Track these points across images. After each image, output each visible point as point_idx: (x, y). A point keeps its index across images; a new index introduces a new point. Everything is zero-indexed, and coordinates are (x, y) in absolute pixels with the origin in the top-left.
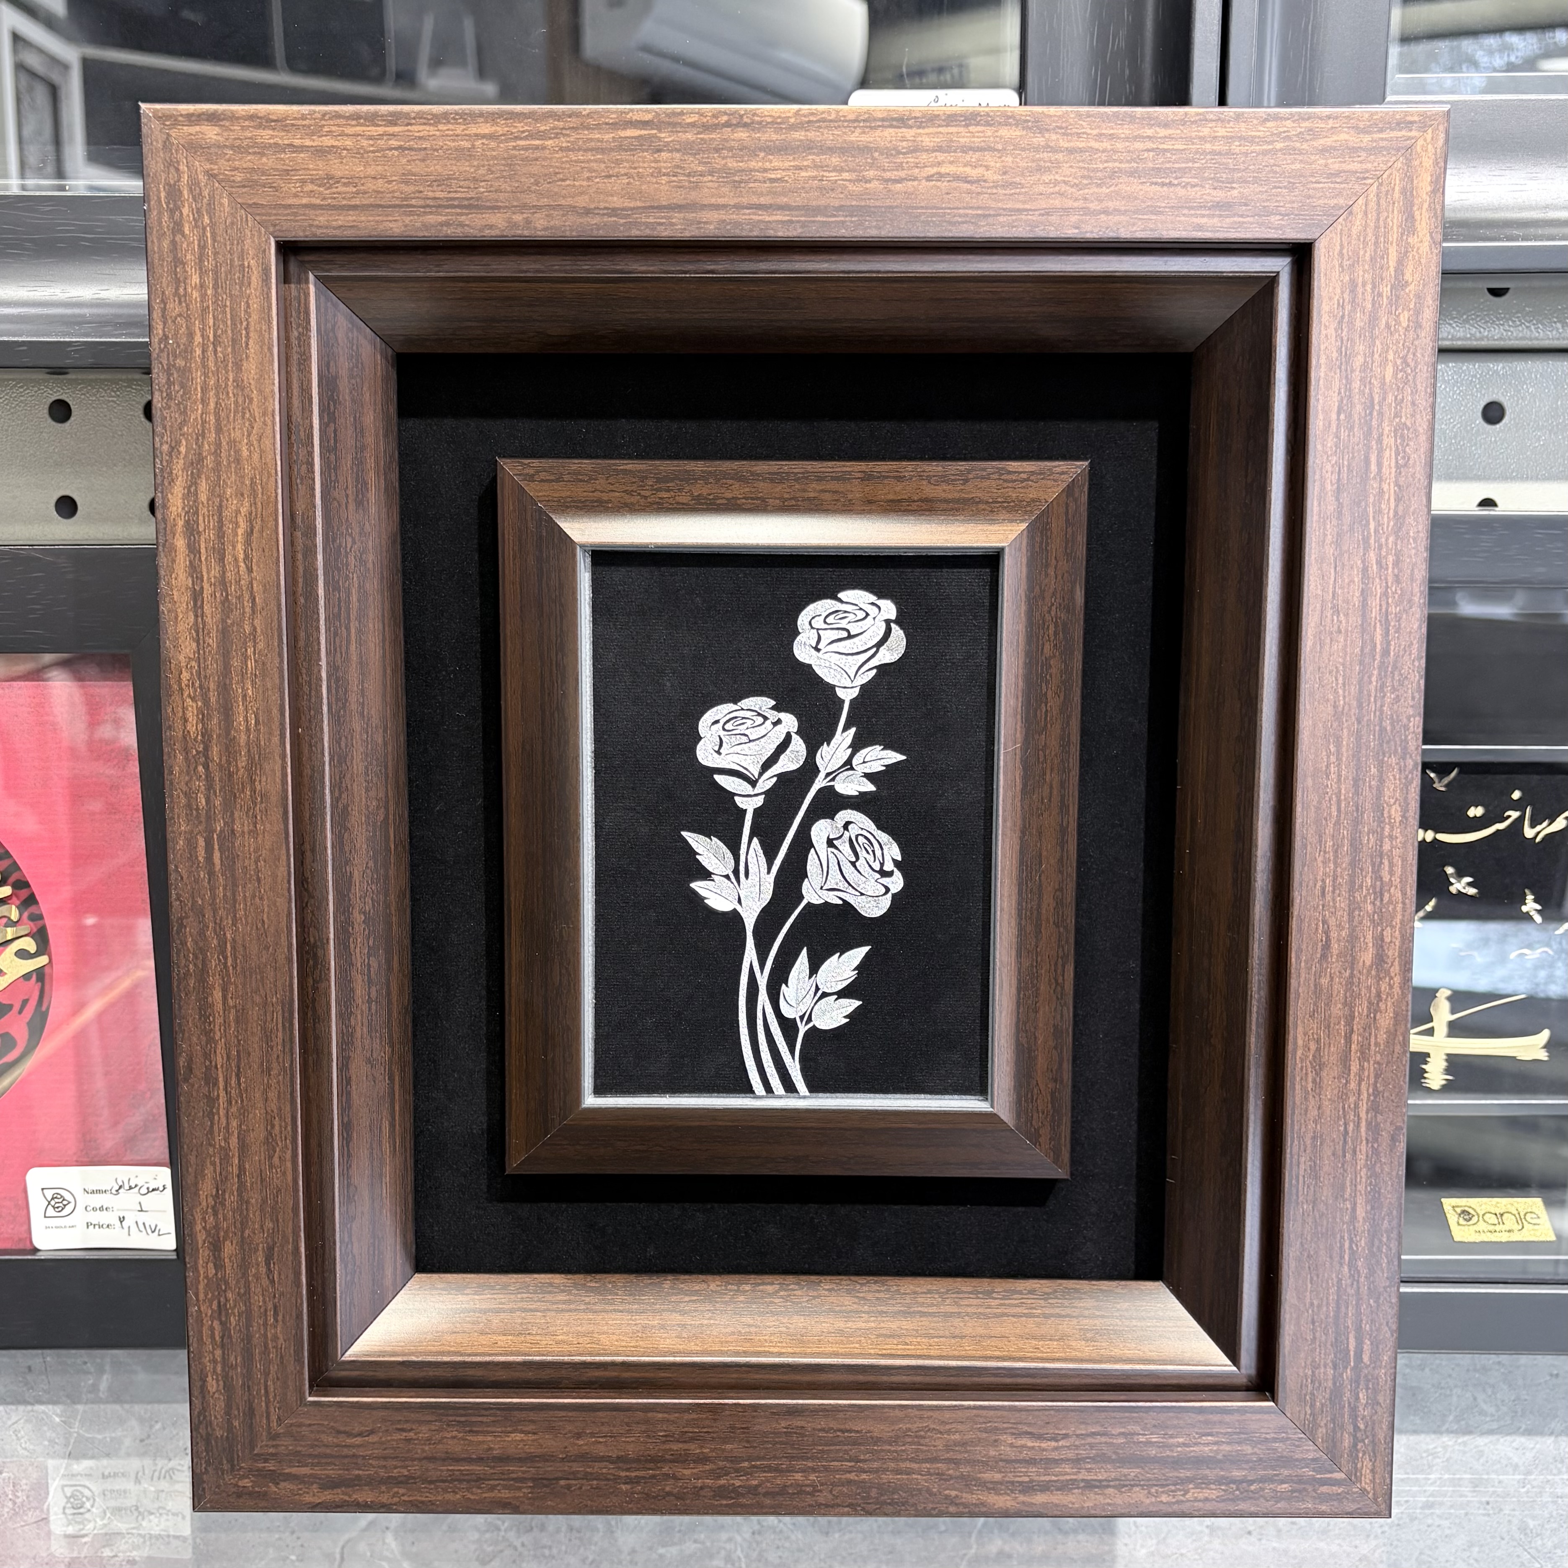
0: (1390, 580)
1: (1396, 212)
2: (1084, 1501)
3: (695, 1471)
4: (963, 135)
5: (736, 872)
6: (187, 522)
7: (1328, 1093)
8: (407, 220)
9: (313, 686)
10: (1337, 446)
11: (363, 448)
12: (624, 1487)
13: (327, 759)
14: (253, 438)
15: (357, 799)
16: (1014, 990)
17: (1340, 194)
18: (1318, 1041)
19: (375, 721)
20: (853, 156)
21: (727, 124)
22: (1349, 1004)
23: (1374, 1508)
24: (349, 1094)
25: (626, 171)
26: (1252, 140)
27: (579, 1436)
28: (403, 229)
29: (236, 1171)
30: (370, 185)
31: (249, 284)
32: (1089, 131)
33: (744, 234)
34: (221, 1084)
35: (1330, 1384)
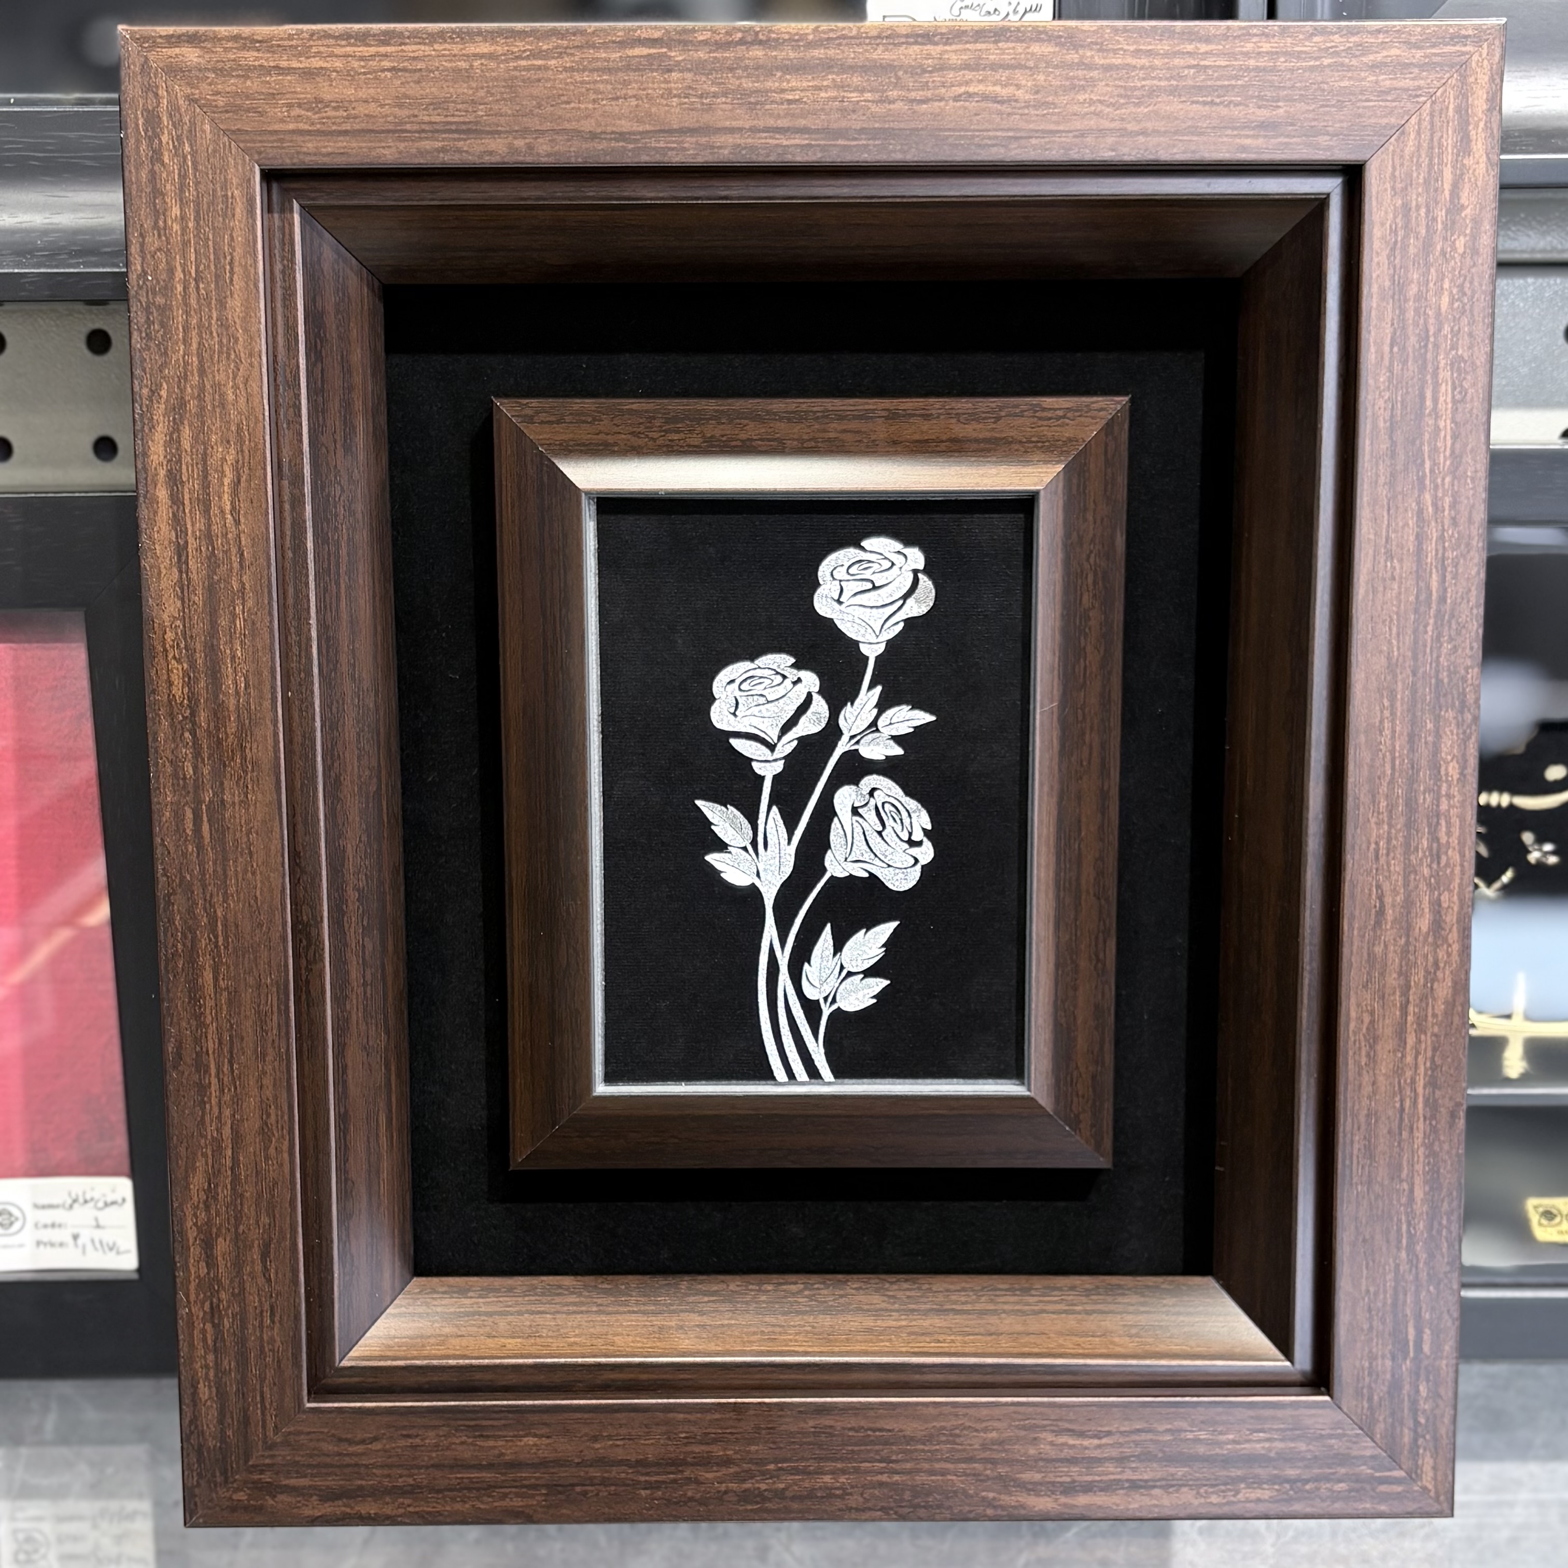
0: (1447, 522)
1: (1450, 132)
2: (1130, 1503)
3: (718, 1474)
4: (993, 52)
5: (754, 843)
6: (170, 471)
7: (1383, 1068)
8: (402, 146)
9: (303, 646)
10: (1390, 380)
11: (351, 389)
12: (643, 1493)
13: (318, 724)
14: (239, 380)
15: (349, 769)
16: (1052, 966)
17: (1391, 113)
18: (1372, 1013)
19: (366, 684)
20: (875, 75)
21: (742, 42)
22: (1404, 974)
23: (1436, 1507)
24: (345, 1082)
25: (635, 92)
26: (1299, 56)
27: (595, 1439)
28: (397, 156)
29: (229, 1163)
30: (361, 109)
31: (234, 215)
32: (1126, 47)
33: (761, 159)
34: (213, 1071)
35: (1388, 1376)
